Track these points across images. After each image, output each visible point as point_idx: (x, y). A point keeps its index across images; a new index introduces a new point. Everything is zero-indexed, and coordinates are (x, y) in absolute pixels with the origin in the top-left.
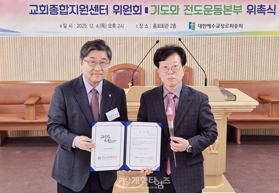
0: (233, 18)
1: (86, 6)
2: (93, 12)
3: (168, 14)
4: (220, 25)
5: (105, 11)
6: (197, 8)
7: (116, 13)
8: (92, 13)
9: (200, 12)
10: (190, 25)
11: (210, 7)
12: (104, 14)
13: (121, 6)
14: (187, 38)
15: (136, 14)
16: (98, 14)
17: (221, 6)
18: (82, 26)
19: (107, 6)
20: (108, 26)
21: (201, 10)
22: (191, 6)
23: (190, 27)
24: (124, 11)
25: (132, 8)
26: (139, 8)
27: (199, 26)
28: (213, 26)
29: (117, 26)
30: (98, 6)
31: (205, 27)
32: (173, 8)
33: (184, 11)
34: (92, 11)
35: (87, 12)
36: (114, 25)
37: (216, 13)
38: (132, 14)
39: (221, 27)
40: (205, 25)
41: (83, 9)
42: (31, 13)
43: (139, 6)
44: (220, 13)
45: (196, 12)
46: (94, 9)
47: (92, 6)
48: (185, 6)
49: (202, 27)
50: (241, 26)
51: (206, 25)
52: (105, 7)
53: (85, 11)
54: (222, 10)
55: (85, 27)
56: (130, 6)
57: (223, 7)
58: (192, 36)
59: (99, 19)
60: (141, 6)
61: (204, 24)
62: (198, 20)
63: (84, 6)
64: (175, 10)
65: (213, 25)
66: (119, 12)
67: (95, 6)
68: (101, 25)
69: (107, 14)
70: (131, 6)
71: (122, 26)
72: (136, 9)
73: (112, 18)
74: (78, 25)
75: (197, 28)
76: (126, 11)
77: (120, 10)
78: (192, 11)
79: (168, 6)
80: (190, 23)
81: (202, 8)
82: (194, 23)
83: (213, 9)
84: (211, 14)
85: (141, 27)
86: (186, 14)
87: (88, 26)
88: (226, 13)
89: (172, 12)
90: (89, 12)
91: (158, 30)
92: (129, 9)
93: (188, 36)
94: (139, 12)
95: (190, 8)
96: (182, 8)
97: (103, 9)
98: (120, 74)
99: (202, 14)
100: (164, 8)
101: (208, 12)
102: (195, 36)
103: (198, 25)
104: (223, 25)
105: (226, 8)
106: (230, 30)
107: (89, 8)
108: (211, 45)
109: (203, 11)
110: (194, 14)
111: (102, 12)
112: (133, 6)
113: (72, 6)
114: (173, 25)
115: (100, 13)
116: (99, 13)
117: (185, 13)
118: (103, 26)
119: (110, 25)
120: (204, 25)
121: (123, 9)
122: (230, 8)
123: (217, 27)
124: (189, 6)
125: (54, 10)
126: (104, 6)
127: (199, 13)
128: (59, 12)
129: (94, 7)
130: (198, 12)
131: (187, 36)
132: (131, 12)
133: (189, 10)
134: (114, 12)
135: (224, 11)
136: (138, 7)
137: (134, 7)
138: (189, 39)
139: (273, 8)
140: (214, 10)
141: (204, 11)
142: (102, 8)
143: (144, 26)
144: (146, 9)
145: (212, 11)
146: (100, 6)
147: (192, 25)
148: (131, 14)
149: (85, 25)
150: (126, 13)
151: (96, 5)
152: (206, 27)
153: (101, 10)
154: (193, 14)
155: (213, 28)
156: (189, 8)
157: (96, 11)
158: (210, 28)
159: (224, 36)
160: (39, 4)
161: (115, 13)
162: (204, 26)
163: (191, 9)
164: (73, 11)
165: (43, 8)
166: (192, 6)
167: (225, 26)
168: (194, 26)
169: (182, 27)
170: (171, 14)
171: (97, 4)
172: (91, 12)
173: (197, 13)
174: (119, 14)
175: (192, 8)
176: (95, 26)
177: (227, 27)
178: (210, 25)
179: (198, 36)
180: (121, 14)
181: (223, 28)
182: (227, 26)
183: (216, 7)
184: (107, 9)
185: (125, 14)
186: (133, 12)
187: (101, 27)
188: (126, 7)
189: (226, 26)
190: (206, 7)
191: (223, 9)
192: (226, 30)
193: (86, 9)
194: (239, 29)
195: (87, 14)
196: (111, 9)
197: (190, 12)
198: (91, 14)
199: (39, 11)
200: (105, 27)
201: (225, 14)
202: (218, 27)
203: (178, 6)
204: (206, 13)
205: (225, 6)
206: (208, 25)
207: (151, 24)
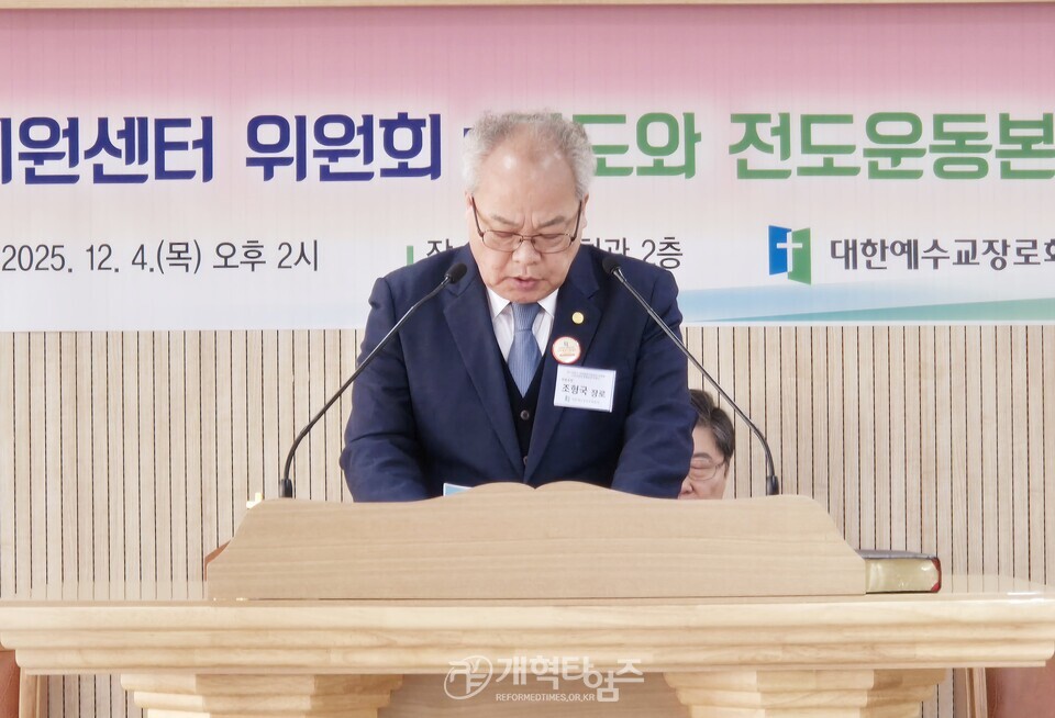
1: (64, 125)
2: (114, 165)
3: (625, 171)
4: (982, 247)
5: (192, 159)
6: (820, 134)
7: (269, 168)
8: (106, 171)
9: (840, 160)
10: (780, 246)
11: (905, 128)
12: (189, 175)
13: (301, 121)
14: (757, 339)
15: (403, 171)
16: (142, 178)
17: (980, 118)
18: (38, 257)
19: (207, 122)
20: (210, 258)
21: (849, 149)
22: (776, 122)
23: (777, 262)
24: (318, 154)
25: (379, 133)
26: (426, 132)
27: (840, 250)
28: (936, 253)
29: (271, 254)
30: (143, 122)
31: (876, 260)
32: (658, 135)
33: (735, 149)
34: (103, 157)
35: (74, 161)
36: (253, 247)
37: (947, 168)
38: (377, 173)
39: (984, 260)
40: (878, 247)
41: (42, 150)
43: (422, 122)
44: (975, 168)
45: (817, 160)
46: (120, 144)
47: (103, 123)
48: (736, 118)
49: (861, 259)
51: (888, 244)
52: (195, 132)
53: (59, 156)
54: (987, 149)
55: (57, 262)
56: (358, 122)
57: (992, 128)
58: (793, 324)
59: (149, 211)
60: (436, 119)
61: (869, 243)
62: (829, 211)
63: (53, 125)
64: (671, 148)
65: (935, 245)
66: (286, 161)
67: (122, 127)
68: (166, 248)
69: (208, 175)
70: (368, 119)
71: (312, 260)
72: (403, 138)
73: (238, 200)
74: (9, 252)
75: (825, 269)
76: (334, 156)
77: (291, 151)
78: (785, 154)
79: (620, 119)
80: (777, 234)
81: (856, 135)
82: (803, 236)
83: (927, 138)
84: (916, 174)
86: (744, 171)
87: (76, 256)
88: (1017, 164)
89: (648, 161)
90: (85, 168)
92: (358, 142)
93: (769, 324)
94: (423, 160)
95: (775, 132)
96: (717, 133)
97: (182, 146)
99: (854, 171)
100: (596, 134)
101: (896, 156)
102: (815, 324)
103: (834, 244)
104: (998, 247)
105: (1014, 132)
107: (87, 138)
108: (928, 384)
109: (859, 152)
110: (804, 171)
111: (173, 160)
112: (383, 123)
114: (658, 247)
115: (161, 173)
116: (149, 168)
117: (742, 164)
118: (179, 255)
119: (226, 250)
120: (873, 245)
121: (312, 144)
122: (1039, 132)
123: (960, 262)
124: (766, 118)
126: (186, 123)
127: (835, 165)
129: (120, 134)
130: (829, 162)
131: (761, 324)
132: (369, 158)
133: (768, 149)
134: (251, 162)
135: (1000, 154)
136: (416, 126)
137: (389, 126)
138: (773, 340)
140: (934, 149)
141: (868, 153)
142: (171, 134)
145: (919, 153)
146: (162, 124)
147: (790, 245)
148: (368, 176)
149: (53, 251)
150: (335, 168)
151: (129, 121)
152: (883, 258)
153: (168, 154)
154: (794, 172)
155: (936, 266)
156: (763, 131)
157: (130, 160)
158: (913, 263)
159: (1009, 323)
161: (260, 170)
162: (869, 250)
163: (778, 137)
166: (785, 118)
167: (1012, 256)
168: (803, 258)
170: (643, 171)
171: (136, 114)
172: (98, 169)
173: (821, 164)
174: (284, 174)
175: (783, 131)
176: (122, 256)
177: (1027, 261)
178: (910, 249)
179: (835, 324)
180: (301, 174)
181: (999, 264)
182: (1027, 257)
183: (948, 127)
184: (206, 143)
185: (326, 174)
186: (382, 159)
187: (165, 263)
188: (334, 130)
189: (1019, 251)
190: (884, 128)
191: (994, 139)
192: (1017, 284)
193: (63, 145)
195: (73, 179)
196: (231, 146)
197: (772, 161)
198: (100, 176)
200: (192, 264)
201: (1007, 172)
202: (965, 259)
203: (689, 118)
204: (885, 163)
205: (1005, 122)
206: (898, 248)
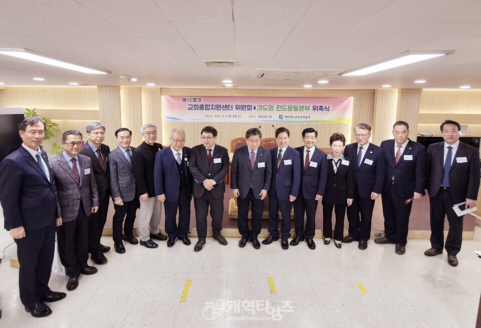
0: (304, 113)
2: (224, 109)
3: (267, 110)
4: (297, 117)
5: (231, 108)
6: (284, 107)
7: (237, 109)
11: (291, 107)
12: (230, 110)
13: (240, 105)
16: (226, 110)
18: (218, 116)
19: (232, 105)
20: (232, 117)
23: (280, 118)
25: (247, 107)
29: (237, 116)
32: (270, 107)
36: (236, 116)
37: (295, 110)
41: (218, 107)
42: (189, 109)
44: (297, 110)
45: (283, 109)
48: (277, 106)
49: (287, 117)
50: (309, 117)
57: (299, 107)
59: (227, 112)
60: (251, 105)
62: (284, 113)
63: (219, 105)
69: (232, 110)
70: (246, 105)
71: (241, 117)
72: (249, 107)
73: (235, 112)
74: (215, 115)
75: (284, 118)
76: (243, 108)
77: (239, 108)
78: (281, 109)
79: (267, 106)
80: (280, 115)
81: (287, 107)
84: (292, 111)
85: (252, 117)
86: (277, 110)
87: (221, 116)
88: (301, 110)
90: (222, 109)
91: (261, 119)
92: (245, 107)
94: (250, 109)
96: (275, 107)
98: (239, 143)
99: (287, 110)
100: (265, 107)
101: (290, 109)
103: (285, 116)
104: (299, 117)
105: (301, 107)
106: (303, 119)
107: (222, 106)
111: (229, 108)
113: (212, 105)
115: (228, 110)
118: (230, 116)
119: (234, 116)
121: (241, 107)
122: (303, 107)
123: (295, 118)
124: (279, 106)
125: (202, 107)
126: (230, 105)
127: (285, 110)
128: (204, 108)
129: (225, 106)
133: (279, 108)
135: (299, 109)
139: (327, 107)
143: (253, 117)
144: (255, 107)
145: (292, 109)
146: (228, 105)
148: (245, 110)
152: (289, 117)
155: (293, 118)
160: (193, 104)
164: (212, 108)
165: (195, 106)
166: (281, 106)
168: (282, 117)
169: (275, 117)
170: (269, 110)
171: (226, 104)
174: (239, 110)
176: (225, 116)
178: (291, 117)
183: (295, 107)
184: (232, 107)
185: (242, 110)
186: (247, 109)
187: (228, 117)
188: (243, 106)
189: (301, 117)
190: (289, 107)
192: (300, 120)
193: (220, 107)
194: (308, 119)
196: (234, 107)
199: (193, 108)
203: (273, 106)
207: (257, 116)
